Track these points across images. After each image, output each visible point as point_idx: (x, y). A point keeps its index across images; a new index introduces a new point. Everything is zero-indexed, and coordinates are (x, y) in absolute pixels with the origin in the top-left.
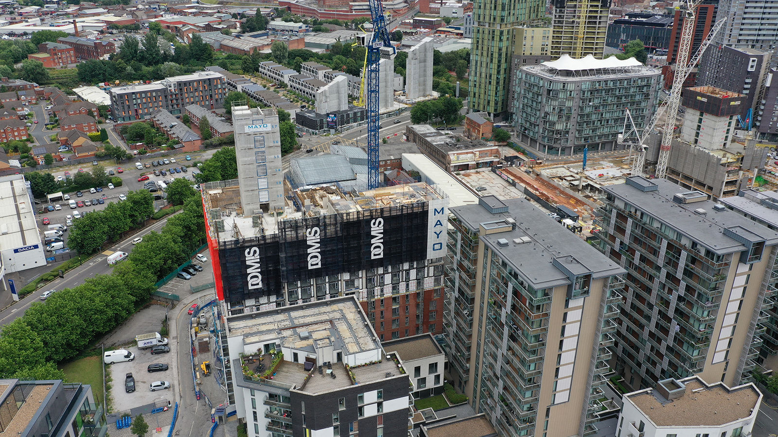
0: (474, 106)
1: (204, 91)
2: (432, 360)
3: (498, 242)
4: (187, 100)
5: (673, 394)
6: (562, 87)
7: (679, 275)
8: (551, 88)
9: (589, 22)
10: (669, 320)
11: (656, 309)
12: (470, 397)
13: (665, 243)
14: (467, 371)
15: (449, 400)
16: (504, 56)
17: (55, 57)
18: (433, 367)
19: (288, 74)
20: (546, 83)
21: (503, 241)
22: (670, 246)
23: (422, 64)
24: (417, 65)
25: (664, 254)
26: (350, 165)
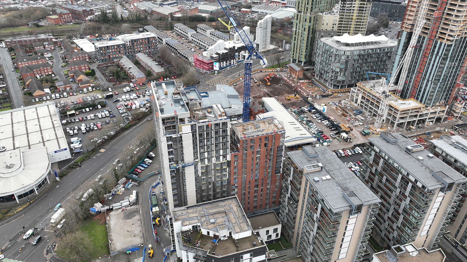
0: (293, 57)
1: (145, 45)
2: (275, 227)
3: (314, 179)
4: (136, 50)
5: (399, 254)
6: (343, 54)
7: (407, 194)
8: (337, 54)
9: (359, 10)
10: (399, 214)
11: (393, 207)
12: (294, 245)
13: (400, 176)
14: (293, 233)
15: (284, 247)
16: (311, 31)
17: (61, 18)
18: (275, 230)
19: (190, 33)
20: (335, 51)
21: (317, 179)
22: (402, 178)
23: (265, 30)
24: (262, 31)
25: (399, 181)
26: (227, 98)
